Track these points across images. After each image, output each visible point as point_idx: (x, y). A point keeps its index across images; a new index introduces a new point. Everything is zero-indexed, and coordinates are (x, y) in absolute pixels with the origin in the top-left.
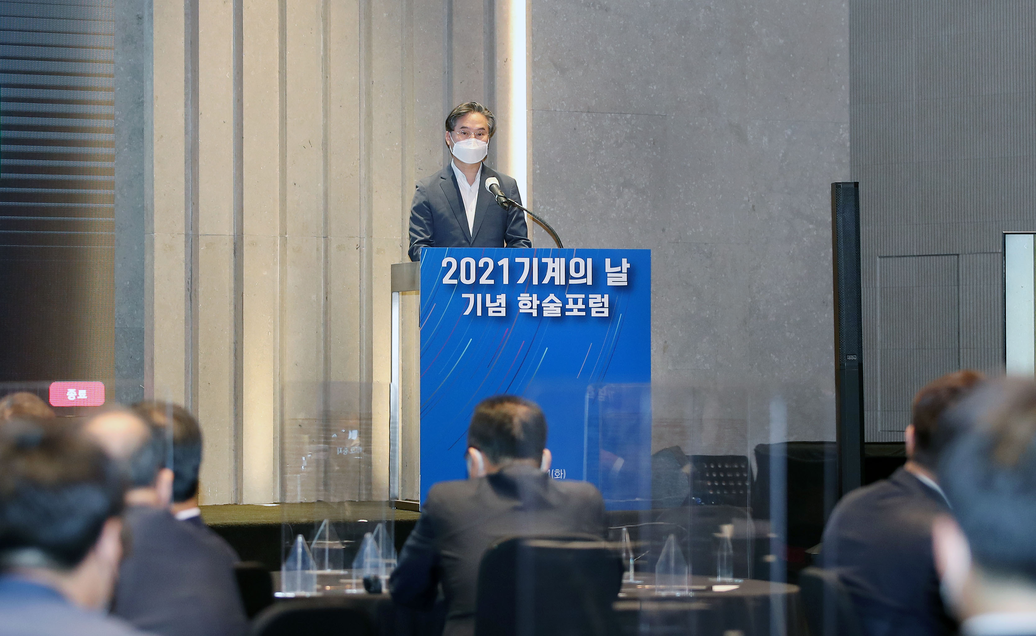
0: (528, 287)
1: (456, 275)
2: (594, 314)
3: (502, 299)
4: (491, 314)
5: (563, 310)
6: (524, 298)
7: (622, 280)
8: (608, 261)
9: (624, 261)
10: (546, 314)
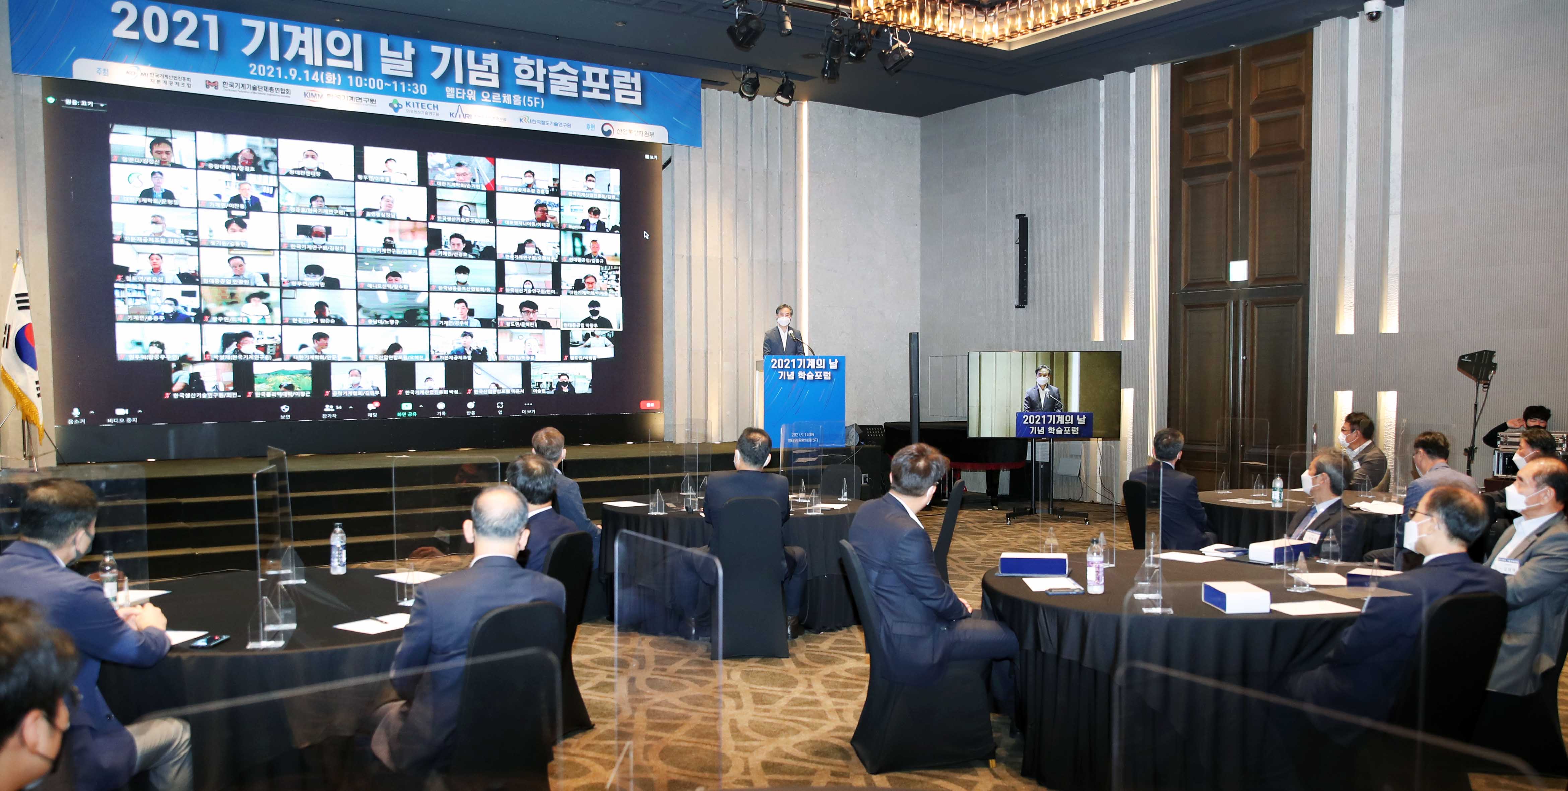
0: (802, 369)
1: (777, 365)
2: (825, 379)
3: (793, 373)
4: (788, 379)
5: (814, 377)
6: (800, 373)
7: (835, 367)
8: (830, 360)
9: (836, 360)
10: (808, 379)
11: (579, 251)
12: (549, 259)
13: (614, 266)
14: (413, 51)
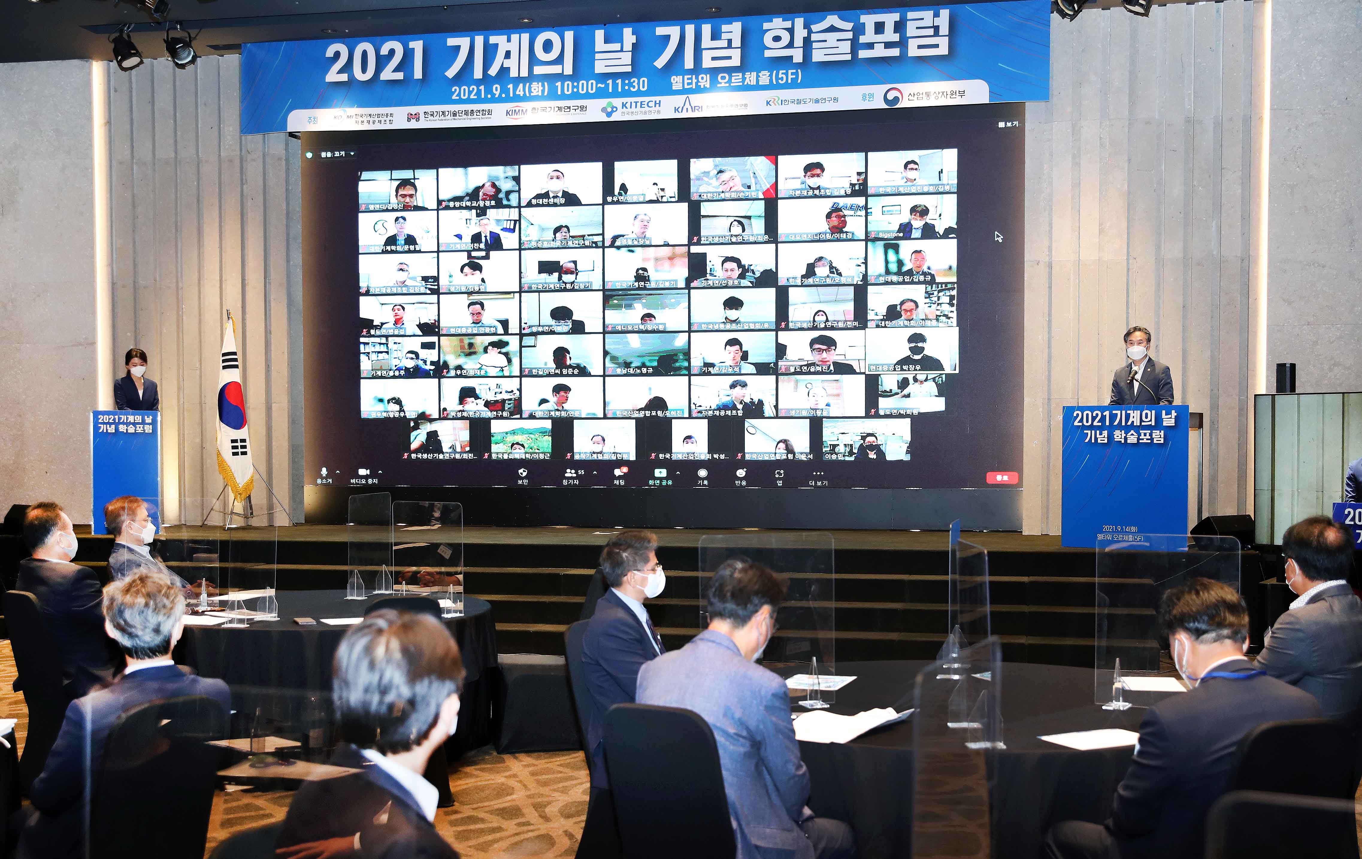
0: (1119, 427)
1: (1081, 421)
2: (1155, 442)
3: (1105, 433)
4: (1099, 441)
5: (1139, 439)
6: (1117, 433)
7: (1171, 422)
8: (1164, 412)
9: (1173, 412)
10: (1129, 442)
11: (893, 267)
12: (849, 282)
13: (946, 284)
14: (633, 39)
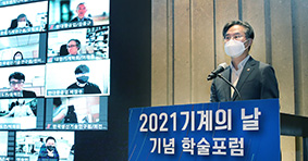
0: (188, 133)
1: (147, 126)
2: (232, 154)
3: (172, 141)
4: (166, 152)
5: (211, 150)
6: (185, 141)
7: (255, 125)
8: (243, 110)
9: (256, 109)
10: (199, 153)
11: (66, 17)
13: (101, 26)
